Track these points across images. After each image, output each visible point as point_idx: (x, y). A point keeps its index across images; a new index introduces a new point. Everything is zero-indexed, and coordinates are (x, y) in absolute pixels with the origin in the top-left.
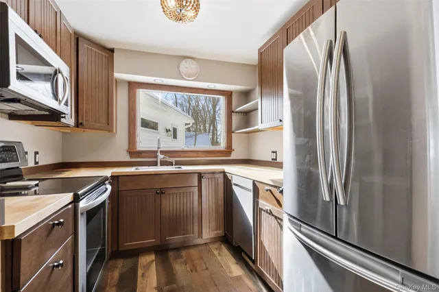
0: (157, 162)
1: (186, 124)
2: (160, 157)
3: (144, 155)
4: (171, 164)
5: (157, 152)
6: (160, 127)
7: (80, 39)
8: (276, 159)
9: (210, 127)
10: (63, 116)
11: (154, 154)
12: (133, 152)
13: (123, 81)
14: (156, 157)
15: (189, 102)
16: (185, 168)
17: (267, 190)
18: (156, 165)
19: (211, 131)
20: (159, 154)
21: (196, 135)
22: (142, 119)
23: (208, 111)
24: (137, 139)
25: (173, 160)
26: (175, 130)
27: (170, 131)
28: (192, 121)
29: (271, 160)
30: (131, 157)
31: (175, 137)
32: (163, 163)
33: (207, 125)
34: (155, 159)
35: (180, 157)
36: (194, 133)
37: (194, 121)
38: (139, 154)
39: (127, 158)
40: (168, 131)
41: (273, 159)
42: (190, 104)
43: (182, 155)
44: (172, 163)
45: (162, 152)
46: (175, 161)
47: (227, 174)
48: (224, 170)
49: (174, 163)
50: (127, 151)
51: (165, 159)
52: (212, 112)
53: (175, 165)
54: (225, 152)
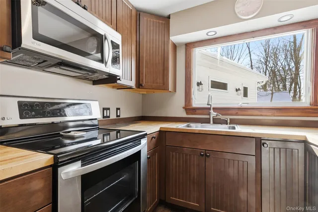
0: (209, 119)
2: (213, 114)
3: (198, 111)
4: (225, 122)
5: (209, 109)
6: (229, 87)
7: (141, 13)
9: (291, 85)
10: (118, 78)
11: (206, 110)
12: (189, 109)
13: (181, 44)
14: (209, 114)
15: (266, 64)
16: (240, 129)
18: (209, 122)
19: (293, 89)
20: (212, 111)
21: (272, 94)
22: (212, 81)
23: (290, 69)
24: (193, 96)
25: (228, 118)
26: (245, 89)
27: (239, 89)
30: (187, 113)
31: (245, 95)
32: (216, 121)
33: (288, 84)
34: (207, 117)
35: (237, 114)
36: (271, 92)
38: (194, 110)
39: (184, 115)
40: (237, 90)
42: (267, 65)
43: (239, 112)
44: (227, 121)
45: (215, 109)
46: (230, 119)
47: (312, 146)
48: (306, 138)
49: (229, 121)
50: (183, 108)
51: (218, 117)
52: (294, 69)
53: (230, 124)
54: (310, 110)
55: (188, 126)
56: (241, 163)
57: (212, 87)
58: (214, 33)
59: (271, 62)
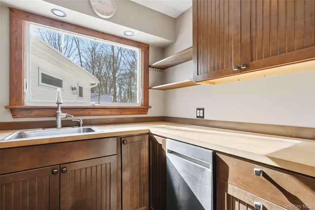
1: (92, 84)
2: (62, 116)
4: (78, 124)
5: (57, 109)
6: (64, 84)
8: (203, 117)
12: (17, 109)
14: (56, 115)
16: (98, 130)
17: (258, 173)
18: (56, 127)
20: (60, 111)
21: (99, 95)
23: (109, 77)
25: (80, 119)
26: (81, 89)
27: (75, 88)
28: (97, 82)
29: (195, 118)
30: (14, 116)
31: (81, 95)
32: (66, 124)
34: (54, 119)
35: (89, 115)
36: (98, 94)
37: (99, 82)
40: (73, 89)
41: (197, 117)
43: (92, 112)
44: (79, 122)
45: (64, 109)
46: (83, 120)
47: (154, 136)
48: (149, 130)
49: (81, 123)
50: (6, 107)
51: (68, 118)
52: (112, 77)
53: (83, 125)
54: (142, 110)
55: (20, 136)
56: (104, 166)
57: (42, 82)
58: (62, 14)
59: (97, 68)
